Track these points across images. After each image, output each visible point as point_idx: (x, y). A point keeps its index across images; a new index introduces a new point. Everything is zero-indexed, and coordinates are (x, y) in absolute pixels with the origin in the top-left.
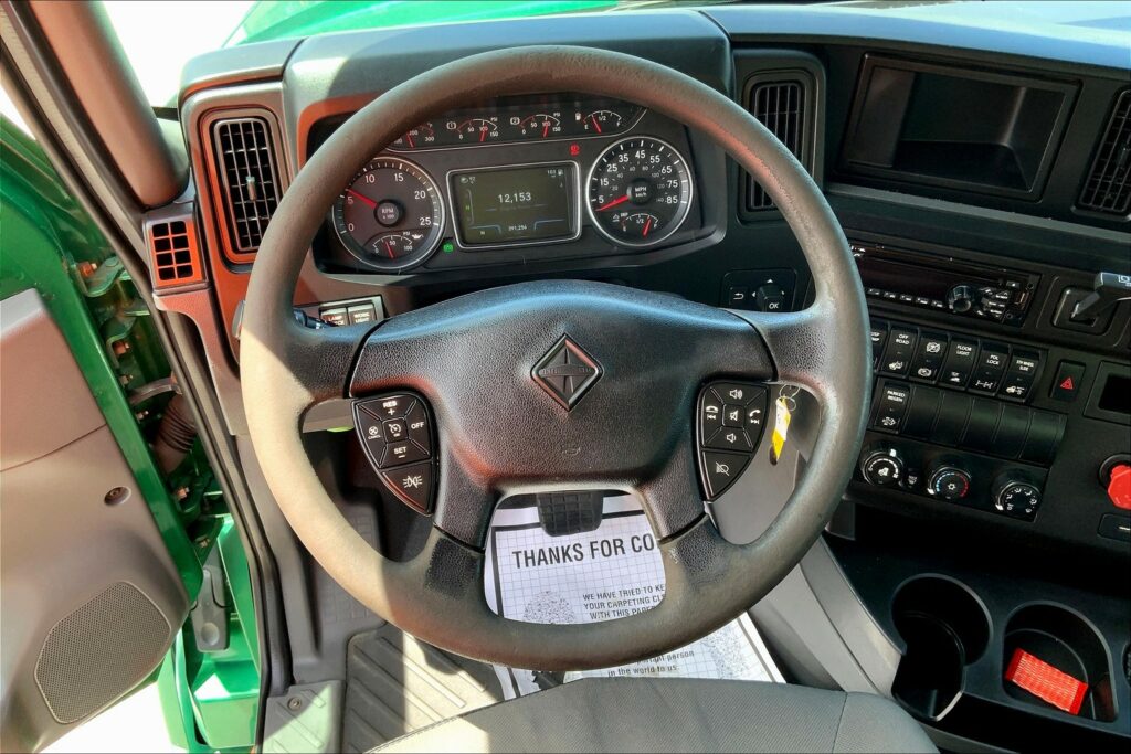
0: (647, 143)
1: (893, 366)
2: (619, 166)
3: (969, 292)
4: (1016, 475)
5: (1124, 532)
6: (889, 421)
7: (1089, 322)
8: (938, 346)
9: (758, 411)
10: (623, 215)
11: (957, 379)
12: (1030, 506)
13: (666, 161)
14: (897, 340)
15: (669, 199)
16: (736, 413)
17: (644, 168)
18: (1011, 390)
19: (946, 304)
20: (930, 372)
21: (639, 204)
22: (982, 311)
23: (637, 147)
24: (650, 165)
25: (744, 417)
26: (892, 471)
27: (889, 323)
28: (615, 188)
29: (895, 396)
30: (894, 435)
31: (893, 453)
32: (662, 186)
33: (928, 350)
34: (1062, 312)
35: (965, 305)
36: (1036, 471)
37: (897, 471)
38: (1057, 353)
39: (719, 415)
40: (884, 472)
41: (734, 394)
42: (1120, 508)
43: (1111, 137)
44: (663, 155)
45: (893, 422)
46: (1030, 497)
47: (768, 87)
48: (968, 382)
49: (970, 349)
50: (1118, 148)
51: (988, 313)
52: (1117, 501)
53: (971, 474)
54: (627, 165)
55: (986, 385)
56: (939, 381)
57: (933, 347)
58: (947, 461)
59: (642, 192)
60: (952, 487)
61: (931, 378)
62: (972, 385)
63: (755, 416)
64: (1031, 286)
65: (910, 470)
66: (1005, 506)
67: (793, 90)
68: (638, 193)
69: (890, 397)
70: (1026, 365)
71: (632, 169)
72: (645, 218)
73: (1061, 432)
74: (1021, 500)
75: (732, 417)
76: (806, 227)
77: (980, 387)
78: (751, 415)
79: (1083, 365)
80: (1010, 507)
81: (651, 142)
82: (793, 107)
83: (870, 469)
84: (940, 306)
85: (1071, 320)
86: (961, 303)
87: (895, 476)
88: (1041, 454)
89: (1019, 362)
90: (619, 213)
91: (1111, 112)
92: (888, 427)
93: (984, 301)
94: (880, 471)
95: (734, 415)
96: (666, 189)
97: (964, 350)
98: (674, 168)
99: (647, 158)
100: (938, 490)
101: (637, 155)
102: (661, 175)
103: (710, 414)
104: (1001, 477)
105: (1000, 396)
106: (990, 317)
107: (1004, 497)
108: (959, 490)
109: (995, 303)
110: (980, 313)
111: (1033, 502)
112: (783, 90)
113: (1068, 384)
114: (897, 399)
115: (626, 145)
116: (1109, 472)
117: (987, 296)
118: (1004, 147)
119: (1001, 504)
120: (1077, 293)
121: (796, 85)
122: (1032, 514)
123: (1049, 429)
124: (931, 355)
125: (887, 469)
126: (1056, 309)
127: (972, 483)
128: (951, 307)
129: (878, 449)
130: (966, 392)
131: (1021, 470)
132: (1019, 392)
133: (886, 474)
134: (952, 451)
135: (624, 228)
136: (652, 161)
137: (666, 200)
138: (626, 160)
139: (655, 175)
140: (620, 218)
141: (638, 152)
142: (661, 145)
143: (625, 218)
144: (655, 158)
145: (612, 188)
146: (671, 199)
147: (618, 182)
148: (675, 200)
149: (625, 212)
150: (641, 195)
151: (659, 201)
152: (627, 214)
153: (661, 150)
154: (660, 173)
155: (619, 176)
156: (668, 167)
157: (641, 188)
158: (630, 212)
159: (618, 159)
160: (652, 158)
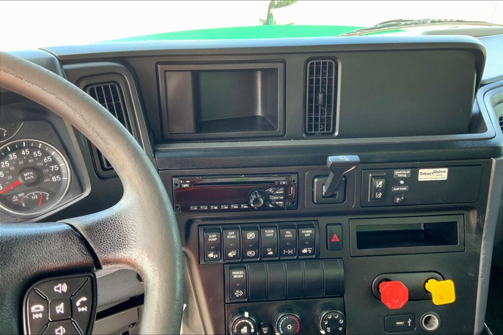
0: (28, 143)
1: (230, 255)
2: (10, 162)
3: (260, 193)
4: (325, 307)
5: (400, 326)
6: (239, 293)
7: (334, 196)
8: (253, 234)
9: (84, 299)
10: (20, 195)
11: (271, 253)
12: (340, 325)
13: (46, 154)
14: (228, 237)
15: (54, 179)
16: (62, 305)
17: (30, 161)
18: (305, 251)
19: (249, 205)
20: (254, 252)
21: (31, 185)
22: (272, 204)
23: (21, 147)
24: (34, 158)
25: (71, 307)
26: (249, 328)
27: (220, 227)
28: (10, 177)
29: (238, 274)
30: (245, 302)
31: (247, 314)
32: (47, 171)
33: (248, 238)
34: (317, 192)
35: (260, 202)
36: (337, 301)
37: (252, 327)
38: (323, 221)
39: (45, 313)
40: (244, 330)
41: (58, 289)
42: (393, 310)
43: (311, 92)
44: (42, 150)
45: (241, 293)
46: (339, 319)
47: (95, 87)
48: (279, 253)
49: (273, 231)
50: (317, 96)
51: (275, 205)
52: (389, 305)
53: (299, 314)
54: (17, 161)
55: (289, 252)
56: (262, 257)
57: (251, 235)
58: (281, 310)
59: (29, 176)
60: (289, 327)
61: (255, 257)
62: (281, 255)
63: (83, 304)
64: (294, 181)
65: (262, 324)
66: (326, 331)
67: (113, 88)
68: (26, 177)
69: (235, 277)
70: (308, 232)
71: (21, 163)
72: (38, 194)
73: (342, 271)
74: (333, 322)
75: (58, 311)
76: (102, 138)
77: (287, 255)
78: (78, 304)
79: (340, 224)
80: (329, 330)
81: (31, 142)
82: (116, 99)
83: (235, 331)
84: (246, 207)
85: (323, 197)
86: (256, 201)
87: (253, 331)
88: (335, 289)
89: (303, 232)
90: (16, 194)
91: (306, 77)
92: (240, 297)
93: (272, 198)
94: (242, 330)
95: (60, 309)
96: (51, 172)
97: (270, 233)
98: (52, 157)
99: (31, 154)
100: (282, 332)
101: (23, 153)
102: (44, 163)
103: (35, 313)
104: (318, 311)
105: (300, 257)
106: (277, 208)
107: (323, 324)
108: (295, 328)
109: (277, 197)
110: (271, 206)
111: (341, 322)
112: (106, 88)
113: (335, 238)
114: (239, 277)
115: (12, 146)
116: (378, 289)
117: (272, 194)
118: (259, 116)
119: (323, 330)
120: (322, 179)
121: (113, 84)
122: (344, 330)
123: (334, 272)
124: (251, 241)
125: (245, 328)
126: (313, 193)
127: (302, 321)
128: (252, 205)
129: (236, 315)
130: (279, 260)
131: (327, 303)
132: (310, 251)
133: (246, 331)
134: (284, 303)
135: (23, 205)
136: (35, 155)
137: (52, 179)
138: (15, 157)
139: (40, 164)
140: (19, 198)
141: (23, 151)
142: (39, 143)
143: (23, 197)
144: (37, 153)
145: (7, 178)
146: (55, 178)
147: (11, 173)
148: (59, 179)
149: (21, 192)
150: (28, 178)
151: (47, 180)
152: (23, 194)
153: (40, 147)
154: (43, 162)
155: (11, 169)
156: (48, 158)
157: (28, 173)
158: (26, 192)
159: (9, 157)
160: (34, 153)
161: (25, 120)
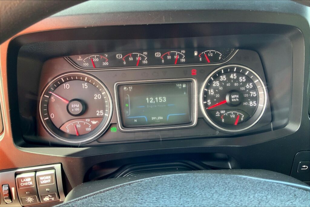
0: (238, 69)
2: (220, 82)
10: (222, 112)
13: (249, 81)
17: (235, 84)
21: (233, 106)
23: (232, 72)
24: (239, 83)
28: (218, 96)
32: (247, 95)
44: (248, 77)
54: (225, 82)
59: (236, 98)
68: (233, 98)
71: (228, 85)
72: (236, 114)
81: (241, 68)
90: (220, 111)
96: (249, 97)
98: (254, 85)
99: (238, 78)
101: (232, 77)
115: (225, 70)
135: (223, 120)
136: (241, 80)
137: (249, 104)
138: (225, 79)
139: (243, 89)
140: (220, 114)
141: (232, 75)
142: (247, 70)
143: (223, 114)
144: (242, 78)
145: (216, 96)
146: (252, 103)
147: (219, 92)
148: (255, 104)
149: (223, 110)
150: (234, 100)
151: (245, 104)
152: (224, 111)
153: (246, 74)
154: (246, 88)
155: (220, 89)
156: (251, 84)
157: (235, 96)
158: (227, 110)
159: (220, 78)
160: (240, 78)
161: (240, 48)
